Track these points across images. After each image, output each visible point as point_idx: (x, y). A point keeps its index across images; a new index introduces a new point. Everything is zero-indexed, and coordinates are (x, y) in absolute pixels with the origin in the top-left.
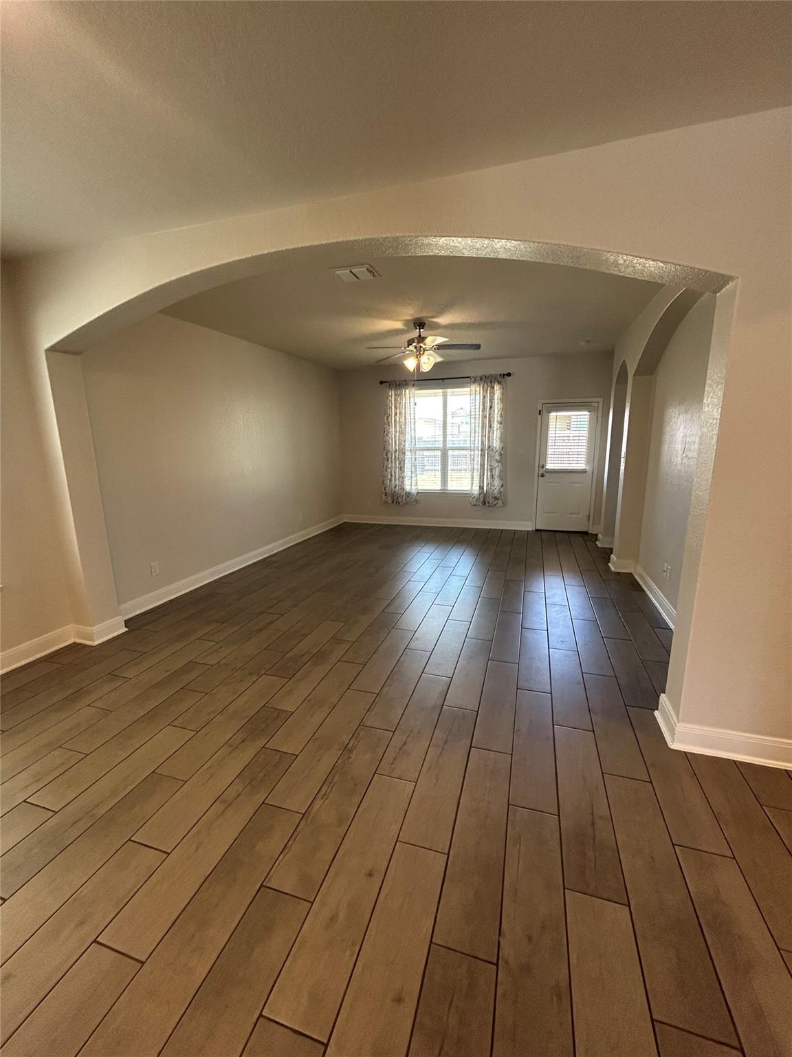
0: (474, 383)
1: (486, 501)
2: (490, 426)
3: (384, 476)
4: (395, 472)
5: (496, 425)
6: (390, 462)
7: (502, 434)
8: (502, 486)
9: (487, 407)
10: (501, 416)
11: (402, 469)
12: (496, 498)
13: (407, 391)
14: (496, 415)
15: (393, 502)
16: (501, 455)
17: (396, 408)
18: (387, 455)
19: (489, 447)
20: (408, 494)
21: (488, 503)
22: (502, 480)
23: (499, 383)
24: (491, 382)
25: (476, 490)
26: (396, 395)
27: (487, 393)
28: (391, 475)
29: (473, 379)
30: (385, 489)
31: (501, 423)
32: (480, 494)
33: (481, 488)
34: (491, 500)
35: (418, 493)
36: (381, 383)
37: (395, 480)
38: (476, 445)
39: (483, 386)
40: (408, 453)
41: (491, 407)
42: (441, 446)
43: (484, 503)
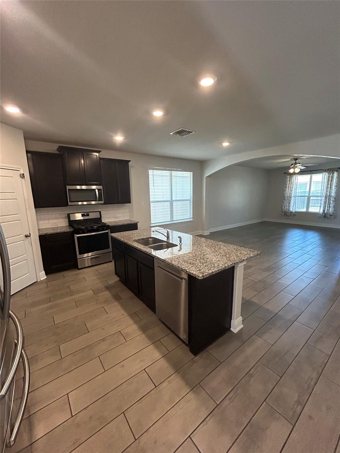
0: (324, 171)
1: (325, 216)
2: (331, 188)
3: (282, 206)
4: (287, 204)
5: (334, 187)
6: (285, 200)
7: (336, 190)
8: (335, 210)
9: (330, 181)
10: (337, 183)
11: (289, 203)
12: (331, 215)
13: (295, 176)
14: (334, 183)
15: (285, 215)
16: (335, 199)
17: (289, 182)
18: (284, 198)
19: (329, 195)
20: (291, 212)
21: (327, 217)
22: (334, 208)
23: (337, 171)
24: (333, 171)
25: (322, 211)
26: (290, 177)
27: (330, 175)
28: (285, 205)
29: (324, 170)
30: (282, 210)
31: (336, 186)
32: (323, 213)
33: (324, 211)
34: (328, 216)
35: (295, 212)
36: (285, 173)
37: (287, 207)
38: (323, 195)
39: (329, 173)
40: (293, 198)
41: (332, 181)
42: (308, 195)
43: (325, 217)
